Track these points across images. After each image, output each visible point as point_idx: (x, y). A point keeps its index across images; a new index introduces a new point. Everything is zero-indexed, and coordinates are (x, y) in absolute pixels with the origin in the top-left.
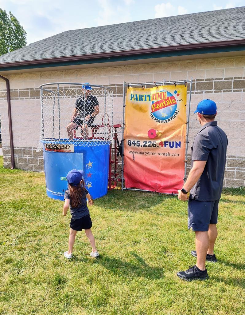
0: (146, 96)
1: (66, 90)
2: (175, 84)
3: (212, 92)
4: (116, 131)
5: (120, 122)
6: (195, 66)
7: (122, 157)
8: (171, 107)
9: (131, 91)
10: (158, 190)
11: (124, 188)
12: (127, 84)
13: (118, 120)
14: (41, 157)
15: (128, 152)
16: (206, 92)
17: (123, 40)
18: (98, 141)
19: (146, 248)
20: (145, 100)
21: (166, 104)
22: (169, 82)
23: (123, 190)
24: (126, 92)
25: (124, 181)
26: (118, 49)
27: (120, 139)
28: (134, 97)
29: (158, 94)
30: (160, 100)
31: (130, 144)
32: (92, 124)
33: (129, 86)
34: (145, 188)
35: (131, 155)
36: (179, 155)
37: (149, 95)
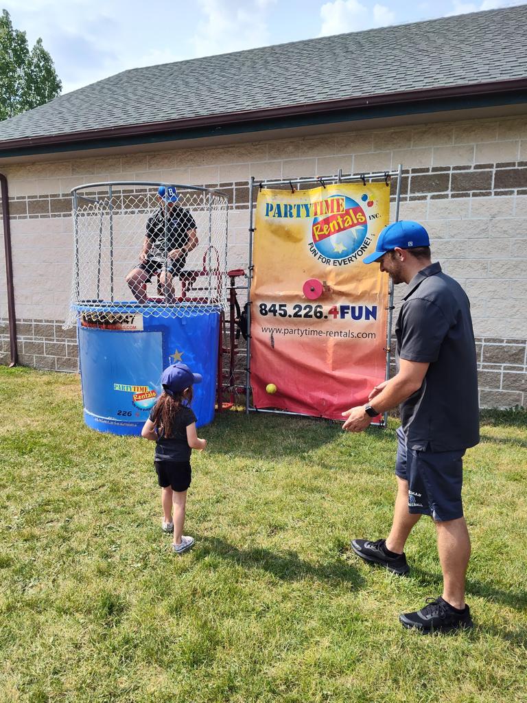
0: (299, 206)
1: (127, 197)
2: (364, 180)
3: (446, 196)
4: (233, 284)
5: (243, 264)
6: (409, 140)
7: (246, 339)
8: (354, 232)
9: (266, 197)
10: (327, 413)
11: (250, 407)
12: (257, 182)
13: (238, 261)
14: (72, 341)
15: (261, 330)
16: (433, 197)
17: (250, 88)
18: (195, 307)
19: (299, 540)
20: (299, 216)
21: (344, 224)
22: (350, 175)
23: (248, 412)
24: (255, 199)
25: (251, 393)
26: (238, 107)
27: (242, 300)
28: (274, 210)
29: (326, 202)
30: (330, 214)
31: (264, 312)
32: (182, 270)
33: (261, 186)
34: (297, 408)
35: (266, 336)
36: (373, 335)
37: (306, 206)
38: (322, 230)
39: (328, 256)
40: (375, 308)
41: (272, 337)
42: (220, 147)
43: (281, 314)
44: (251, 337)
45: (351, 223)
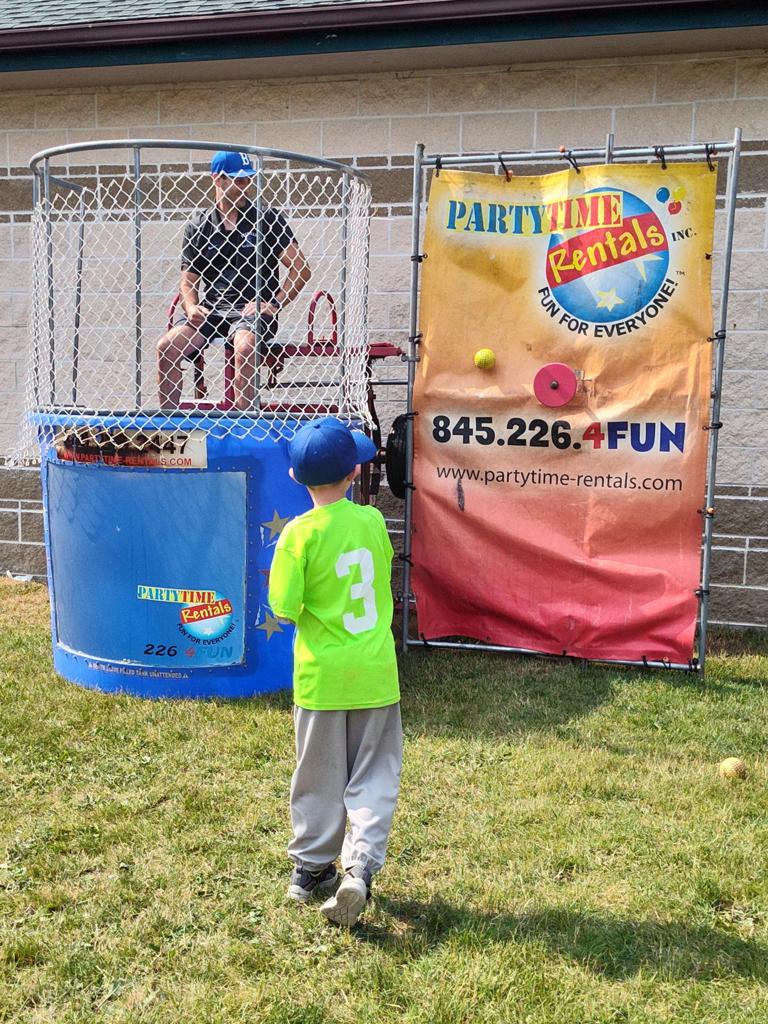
0: (519, 210)
2: (662, 159)
6: (730, 81)
8: (641, 266)
9: (452, 187)
10: (579, 645)
11: (411, 638)
12: (431, 156)
15: (433, 473)
20: (518, 230)
21: (619, 251)
25: (413, 608)
28: (466, 217)
30: (587, 228)
33: (439, 165)
34: (511, 637)
35: (445, 485)
36: (677, 483)
37: (535, 209)
38: (568, 260)
39: (582, 315)
40: (680, 427)
41: (460, 489)
42: (324, 78)
43: (480, 439)
44: (414, 489)
45: (634, 248)
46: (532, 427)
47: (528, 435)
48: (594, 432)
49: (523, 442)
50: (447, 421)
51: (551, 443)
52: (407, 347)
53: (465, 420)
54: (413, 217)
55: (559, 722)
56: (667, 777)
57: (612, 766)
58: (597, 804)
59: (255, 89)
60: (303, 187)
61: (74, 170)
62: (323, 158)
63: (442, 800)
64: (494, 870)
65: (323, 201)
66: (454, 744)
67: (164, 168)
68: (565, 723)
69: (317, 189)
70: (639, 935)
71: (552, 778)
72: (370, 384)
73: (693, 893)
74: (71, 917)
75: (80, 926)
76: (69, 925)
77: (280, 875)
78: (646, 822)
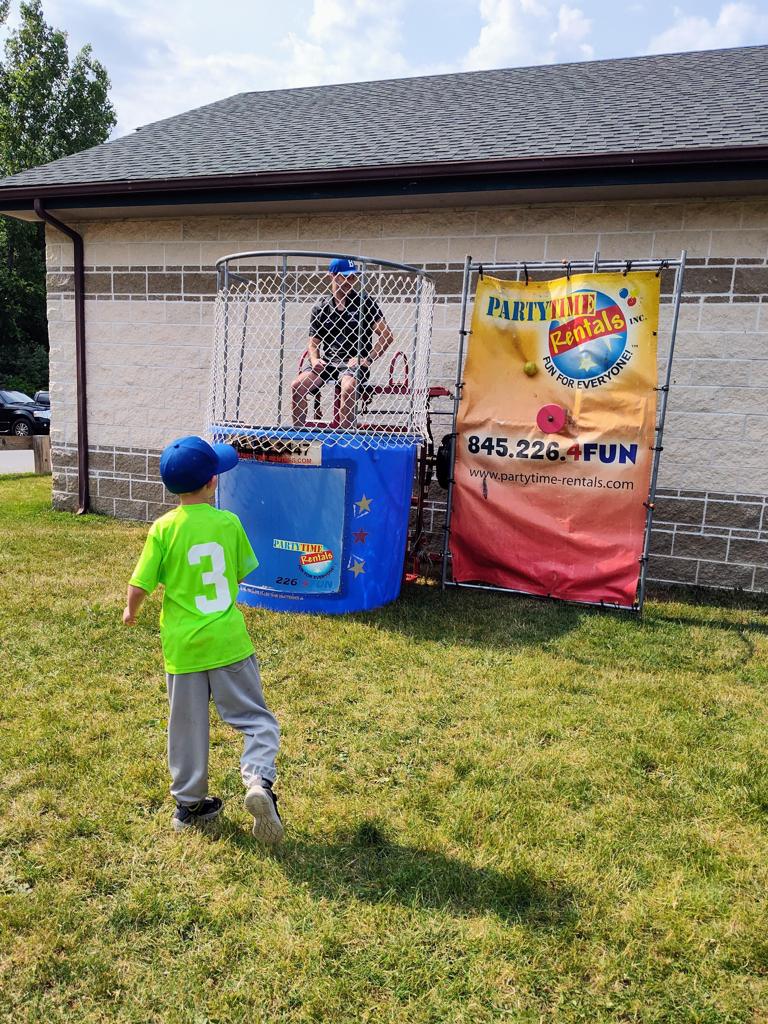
0: (531, 304)
3: (727, 299)
6: (680, 218)
7: (447, 487)
9: (489, 287)
10: (559, 591)
11: (447, 581)
12: (476, 264)
16: (707, 300)
20: (531, 318)
21: (593, 332)
23: (443, 587)
24: (471, 290)
28: (500, 308)
29: (570, 299)
31: (474, 448)
33: (482, 273)
34: (515, 583)
35: (475, 482)
36: (630, 485)
37: (541, 305)
38: (563, 338)
39: (571, 375)
40: (634, 447)
41: (484, 485)
42: (407, 211)
43: (498, 452)
44: (454, 483)
45: (603, 330)
46: (534, 445)
47: (530, 451)
48: (574, 451)
49: (526, 456)
50: (478, 439)
51: (545, 457)
52: (454, 390)
53: (489, 440)
54: (462, 304)
55: (544, 641)
56: (615, 681)
57: (578, 672)
58: (567, 696)
59: (361, 217)
60: (391, 283)
61: (242, 268)
62: (403, 264)
63: (465, 688)
64: (498, 736)
65: (404, 293)
66: (474, 652)
67: (300, 268)
68: (548, 641)
69: (400, 285)
70: (594, 785)
71: (538, 677)
72: (428, 413)
73: (631, 759)
74: (227, 750)
75: (232, 757)
76: (225, 755)
77: (359, 731)
78: (600, 710)
